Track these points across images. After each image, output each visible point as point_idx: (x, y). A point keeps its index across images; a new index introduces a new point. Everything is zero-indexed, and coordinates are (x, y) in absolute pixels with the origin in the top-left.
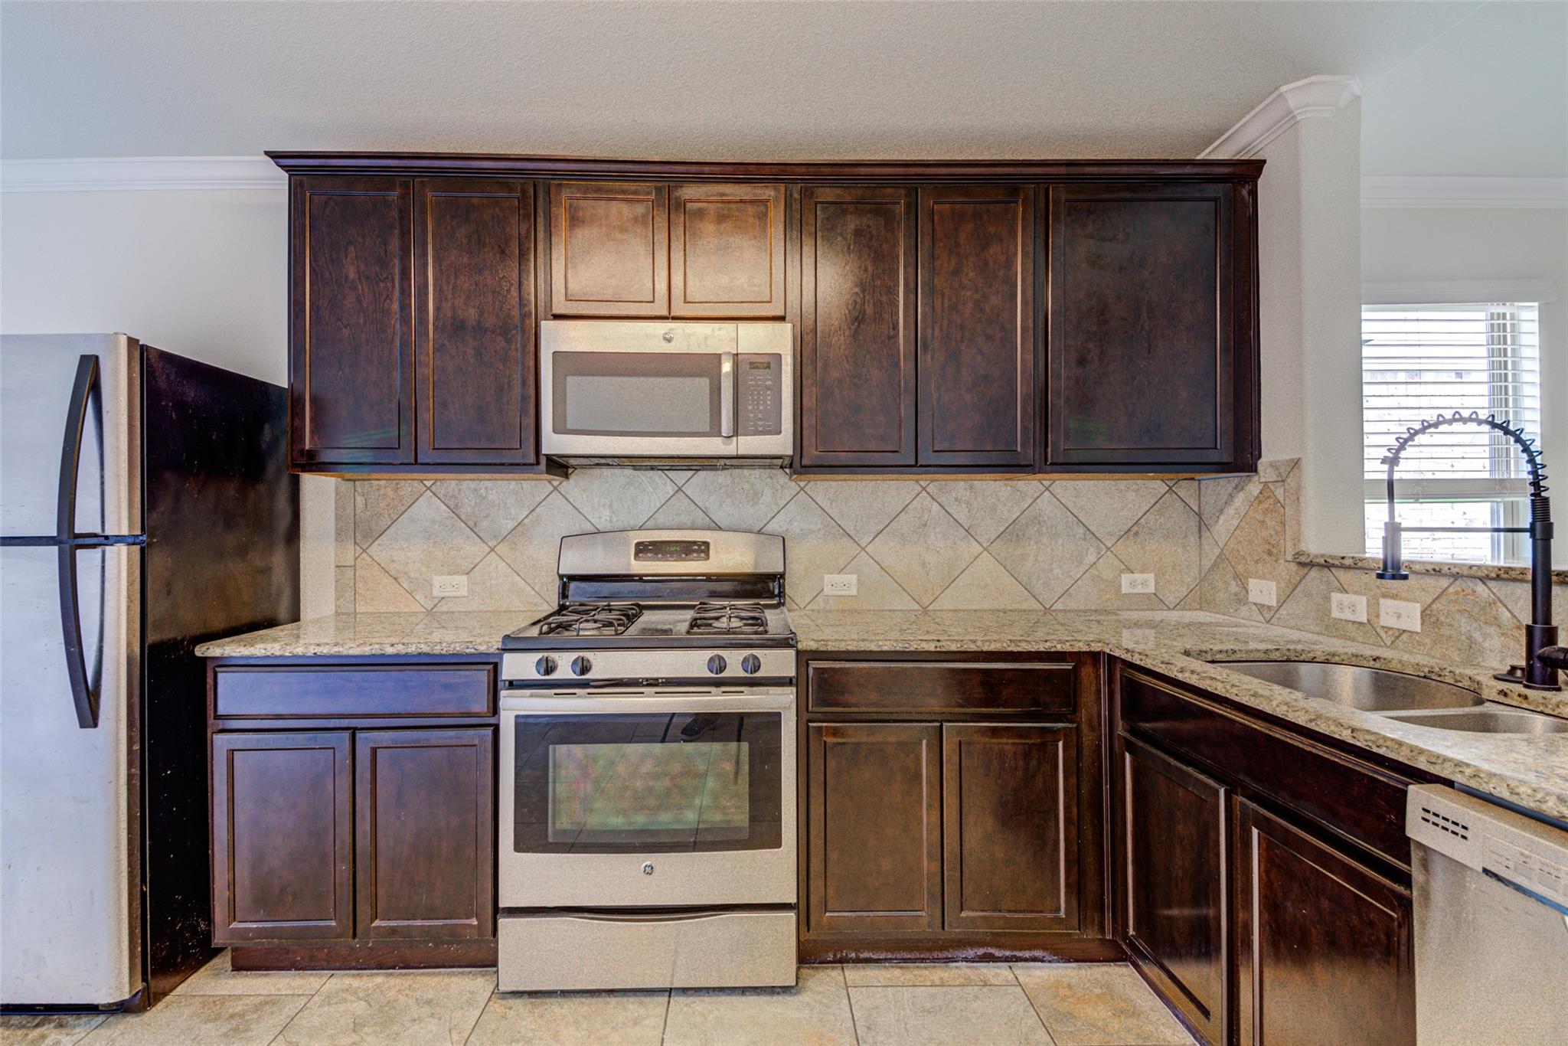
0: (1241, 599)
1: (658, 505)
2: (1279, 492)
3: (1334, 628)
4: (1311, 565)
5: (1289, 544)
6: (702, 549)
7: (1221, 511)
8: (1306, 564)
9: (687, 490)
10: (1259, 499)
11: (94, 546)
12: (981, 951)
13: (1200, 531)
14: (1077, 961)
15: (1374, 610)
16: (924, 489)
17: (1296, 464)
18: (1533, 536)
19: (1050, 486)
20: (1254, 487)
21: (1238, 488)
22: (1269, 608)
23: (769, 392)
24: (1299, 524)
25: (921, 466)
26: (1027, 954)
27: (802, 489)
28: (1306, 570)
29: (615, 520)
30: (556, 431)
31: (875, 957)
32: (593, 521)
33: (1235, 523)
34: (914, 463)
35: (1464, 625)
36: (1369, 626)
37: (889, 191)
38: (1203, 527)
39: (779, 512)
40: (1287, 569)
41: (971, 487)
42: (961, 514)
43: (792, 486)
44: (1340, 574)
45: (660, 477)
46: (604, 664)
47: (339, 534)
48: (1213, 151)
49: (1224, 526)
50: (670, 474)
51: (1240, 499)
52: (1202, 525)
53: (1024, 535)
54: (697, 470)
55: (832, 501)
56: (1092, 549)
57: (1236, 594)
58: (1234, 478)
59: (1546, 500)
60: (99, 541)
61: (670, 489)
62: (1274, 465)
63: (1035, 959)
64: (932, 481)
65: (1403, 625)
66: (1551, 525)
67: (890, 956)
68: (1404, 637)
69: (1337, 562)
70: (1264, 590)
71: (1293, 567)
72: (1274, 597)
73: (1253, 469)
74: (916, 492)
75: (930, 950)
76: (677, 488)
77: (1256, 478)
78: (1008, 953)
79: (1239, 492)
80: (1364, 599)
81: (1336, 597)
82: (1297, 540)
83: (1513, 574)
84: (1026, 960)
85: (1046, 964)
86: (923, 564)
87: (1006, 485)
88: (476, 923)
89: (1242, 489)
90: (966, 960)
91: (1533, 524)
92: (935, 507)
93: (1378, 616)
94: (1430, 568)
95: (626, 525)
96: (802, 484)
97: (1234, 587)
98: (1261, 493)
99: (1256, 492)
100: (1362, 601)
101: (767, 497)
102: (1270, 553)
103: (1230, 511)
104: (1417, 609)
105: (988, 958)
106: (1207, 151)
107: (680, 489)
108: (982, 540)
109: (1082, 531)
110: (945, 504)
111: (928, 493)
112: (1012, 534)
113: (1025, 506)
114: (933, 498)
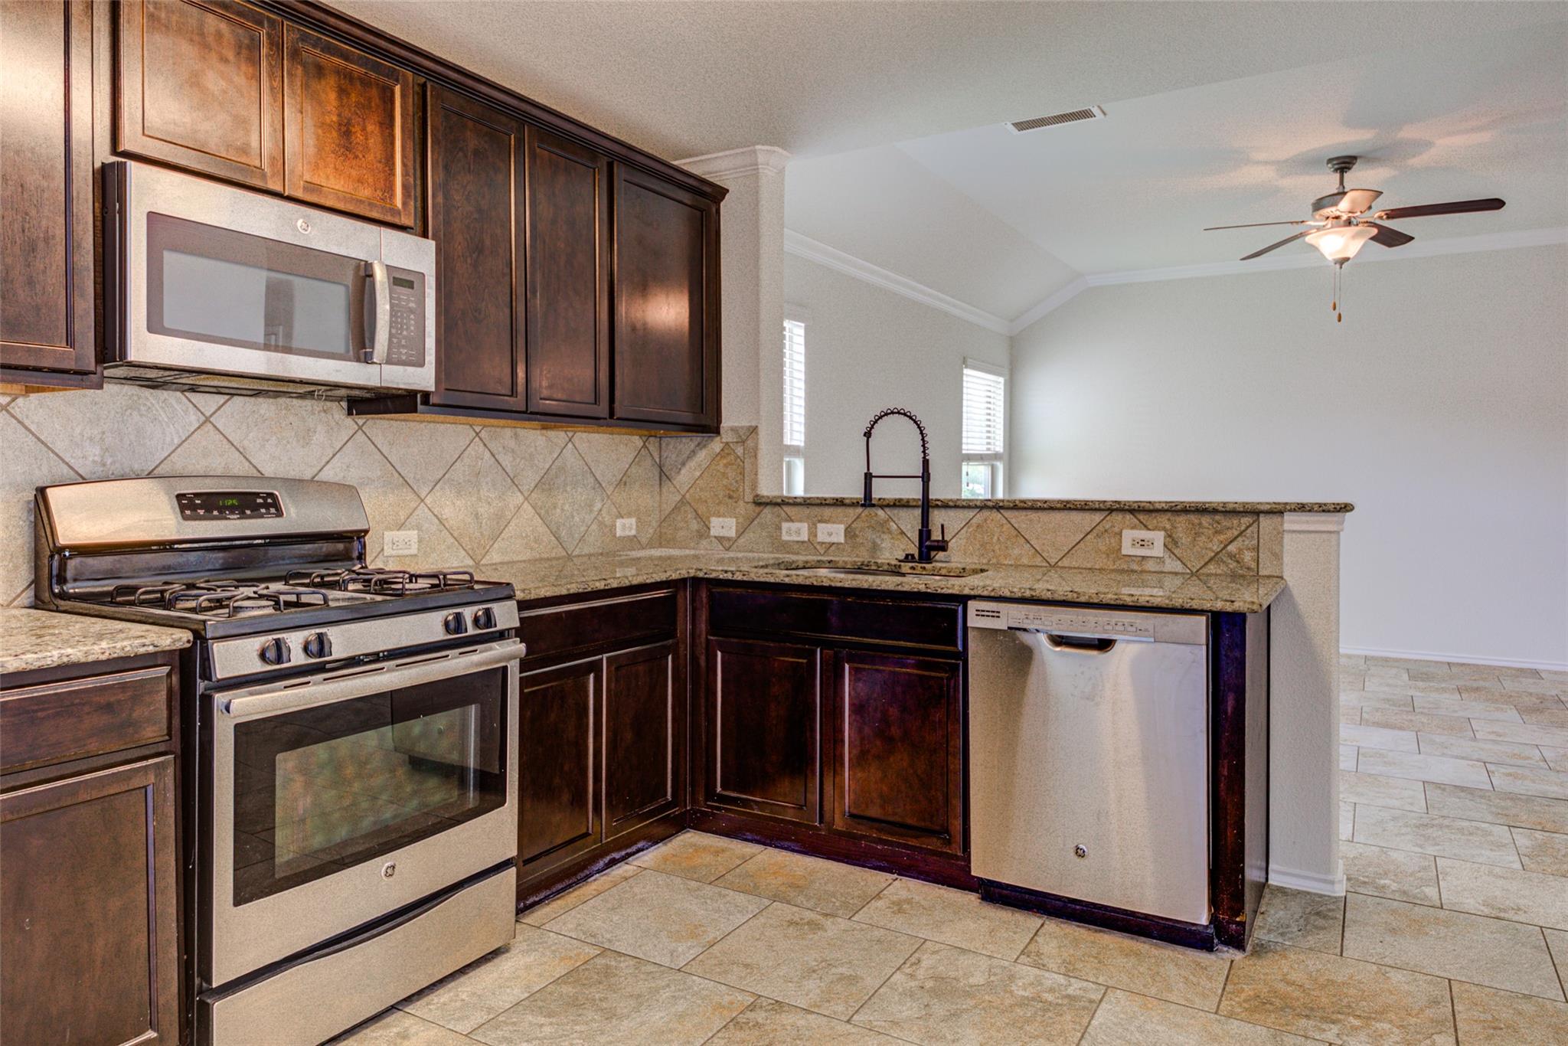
0: (704, 533)
1: (176, 441)
2: (740, 451)
3: (785, 546)
4: (766, 504)
5: (748, 490)
6: (269, 504)
7: (683, 464)
8: (760, 503)
9: (220, 421)
10: (721, 454)
12: (607, 859)
13: (660, 480)
14: (662, 840)
15: (813, 533)
16: (477, 434)
17: (754, 430)
18: (923, 480)
20: (716, 445)
21: (700, 446)
22: (729, 539)
23: (412, 316)
24: (756, 474)
25: (531, 413)
26: (634, 848)
27: (360, 428)
28: (762, 508)
29: (109, 461)
30: (151, 328)
31: (537, 899)
32: (72, 462)
33: (698, 474)
34: (524, 409)
35: (870, 535)
36: (810, 544)
37: (504, 119)
38: (664, 478)
39: (334, 455)
40: (744, 508)
41: (515, 434)
42: (506, 460)
43: (350, 423)
44: (786, 509)
45: (179, 402)
46: (343, 641)
48: (690, 163)
49: (685, 477)
50: (195, 397)
51: (702, 455)
52: (663, 475)
53: (553, 485)
54: (233, 395)
55: (391, 444)
56: (599, 498)
57: (698, 531)
58: (697, 438)
59: (928, 460)
61: (194, 419)
62: (733, 429)
63: (639, 851)
64: (485, 426)
65: (833, 539)
66: (929, 474)
67: (549, 892)
68: (833, 548)
69: (791, 501)
70: (724, 526)
71: (751, 507)
72: (734, 531)
73: (717, 431)
74: (471, 437)
75: (575, 874)
76: (203, 419)
77: (718, 438)
78: (623, 853)
79: (701, 449)
80: (806, 525)
81: (785, 525)
82: (754, 485)
83: (903, 503)
84: (634, 854)
85: (645, 852)
86: (477, 516)
87: (543, 435)
88: (155, 1035)
89: (705, 446)
90: (599, 871)
91: (923, 474)
92: (487, 455)
93: (816, 536)
94: (855, 501)
95: (127, 470)
96: (360, 422)
97: (695, 525)
98: (722, 450)
99: (718, 450)
100: (804, 527)
101: (320, 437)
102: (730, 497)
103: (692, 464)
104: (842, 527)
105: (613, 862)
106: (683, 161)
107: (207, 420)
108: (525, 488)
109: (592, 480)
110: (495, 452)
111: (481, 439)
112: (546, 483)
113: (555, 456)
114: (485, 445)
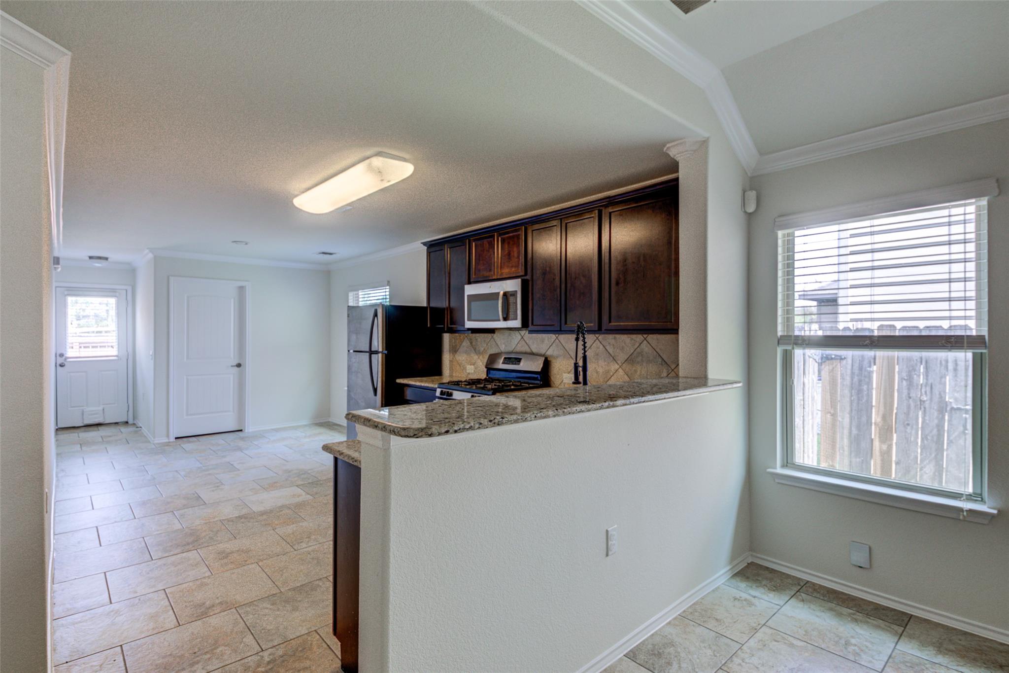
6: (519, 361)
11: (376, 354)
19: (647, 337)
23: (514, 304)
25: (562, 331)
30: (468, 320)
34: (559, 330)
42: (611, 350)
47: (450, 351)
53: (635, 361)
56: (664, 370)
60: (377, 352)
74: (594, 339)
76: (522, 337)
92: (601, 347)
101: (546, 341)
108: (619, 362)
109: (660, 360)
110: (605, 345)
111: (599, 340)
112: (630, 360)
113: (636, 347)
114: (600, 342)
